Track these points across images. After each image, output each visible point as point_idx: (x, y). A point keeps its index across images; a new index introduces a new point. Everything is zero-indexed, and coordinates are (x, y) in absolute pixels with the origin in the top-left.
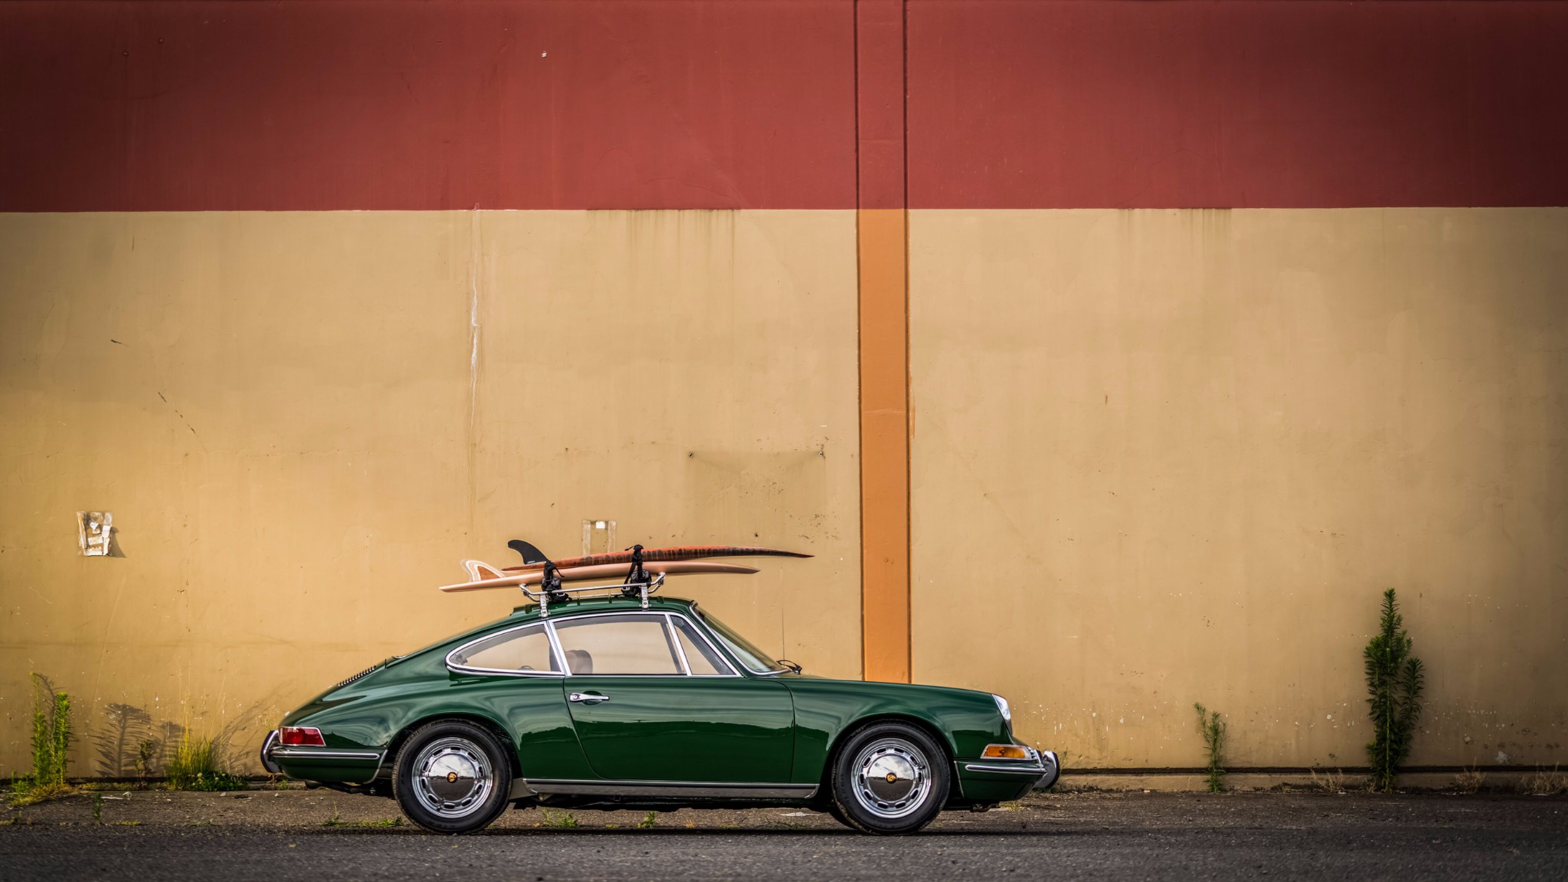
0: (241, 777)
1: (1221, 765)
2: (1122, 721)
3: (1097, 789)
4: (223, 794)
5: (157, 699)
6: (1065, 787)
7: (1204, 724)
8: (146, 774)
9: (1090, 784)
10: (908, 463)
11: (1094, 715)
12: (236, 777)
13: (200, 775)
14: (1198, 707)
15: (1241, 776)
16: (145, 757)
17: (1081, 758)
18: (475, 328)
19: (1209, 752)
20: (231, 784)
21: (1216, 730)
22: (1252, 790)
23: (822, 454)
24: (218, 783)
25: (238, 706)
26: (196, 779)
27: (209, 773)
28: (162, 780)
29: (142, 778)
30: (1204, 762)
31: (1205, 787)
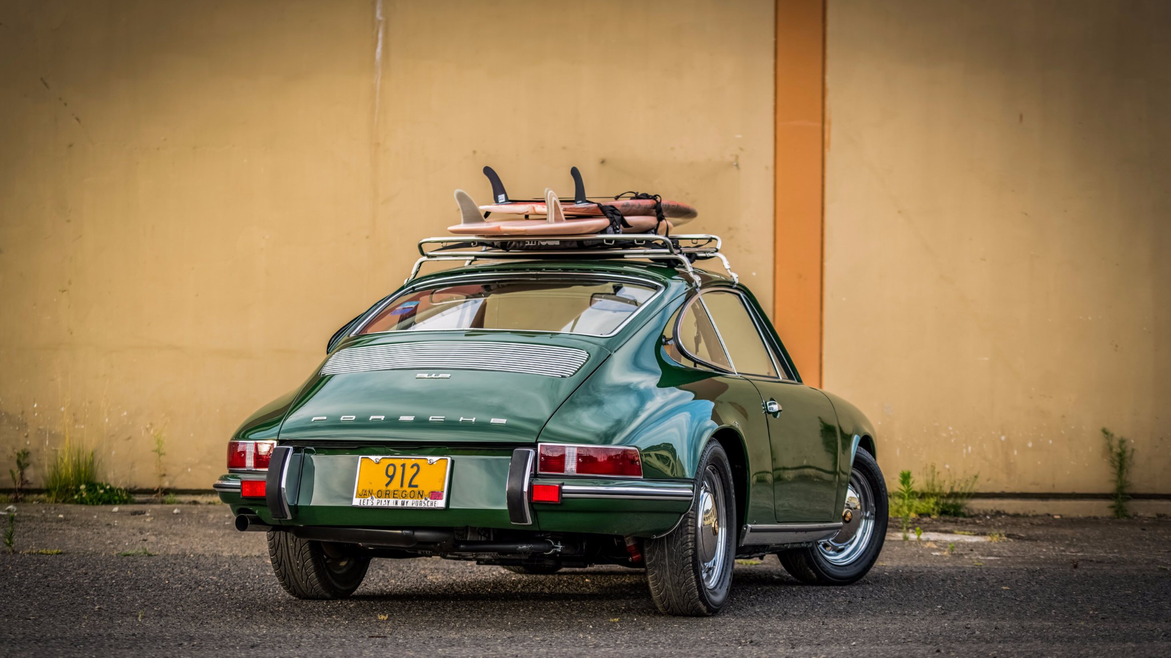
0: (126, 490)
1: (1126, 491)
2: (1030, 445)
3: (1005, 514)
4: (116, 509)
5: (35, 406)
6: (973, 511)
7: (1111, 449)
8: (22, 485)
9: (998, 509)
10: (823, 177)
11: (1003, 438)
12: (121, 490)
13: (83, 487)
14: (1105, 432)
15: (1145, 502)
16: (22, 466)
17: (990, 482)
18: (380, 21)
19: (1115, 477)
20: (117, 498)
21: (1121, 456)
22: (1155, 516)
23: (737, 165)
24: (102, 496)
25: (122, 415)
26: (78, 491)
27: (92, 486)
28: (39, 491)
29: (19, 489)
30: (1110, 488)
31: (1109, 513)
